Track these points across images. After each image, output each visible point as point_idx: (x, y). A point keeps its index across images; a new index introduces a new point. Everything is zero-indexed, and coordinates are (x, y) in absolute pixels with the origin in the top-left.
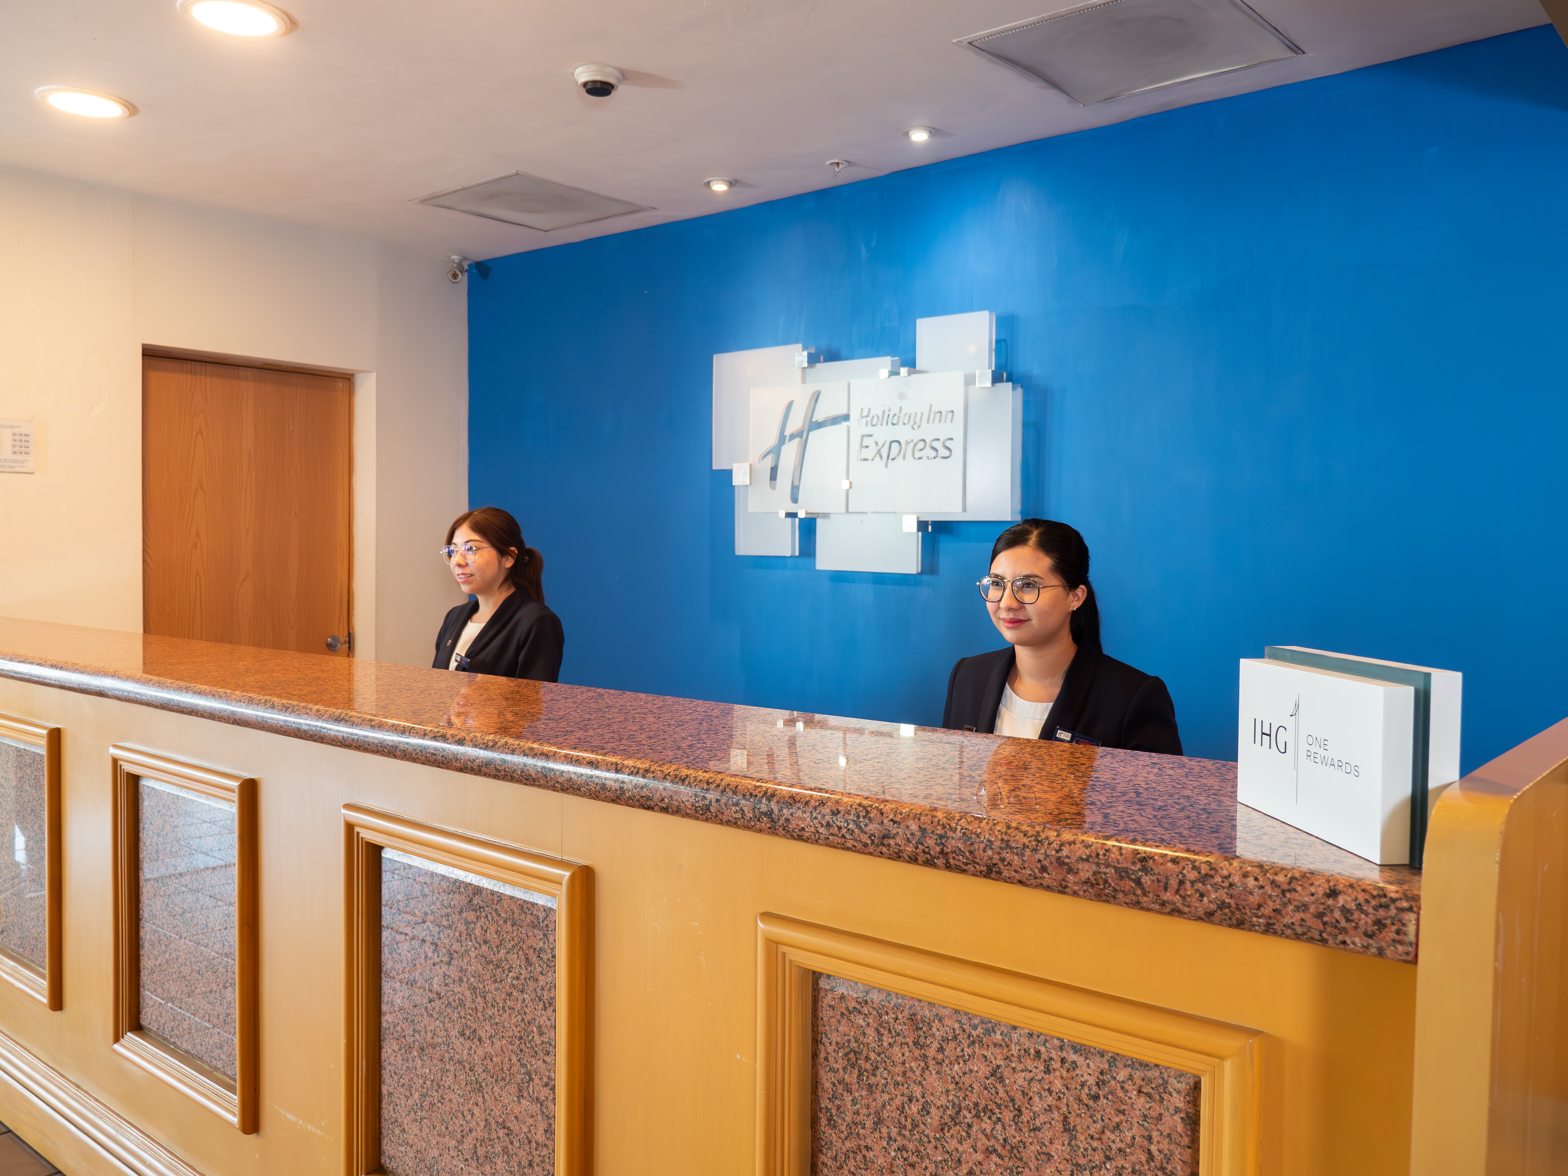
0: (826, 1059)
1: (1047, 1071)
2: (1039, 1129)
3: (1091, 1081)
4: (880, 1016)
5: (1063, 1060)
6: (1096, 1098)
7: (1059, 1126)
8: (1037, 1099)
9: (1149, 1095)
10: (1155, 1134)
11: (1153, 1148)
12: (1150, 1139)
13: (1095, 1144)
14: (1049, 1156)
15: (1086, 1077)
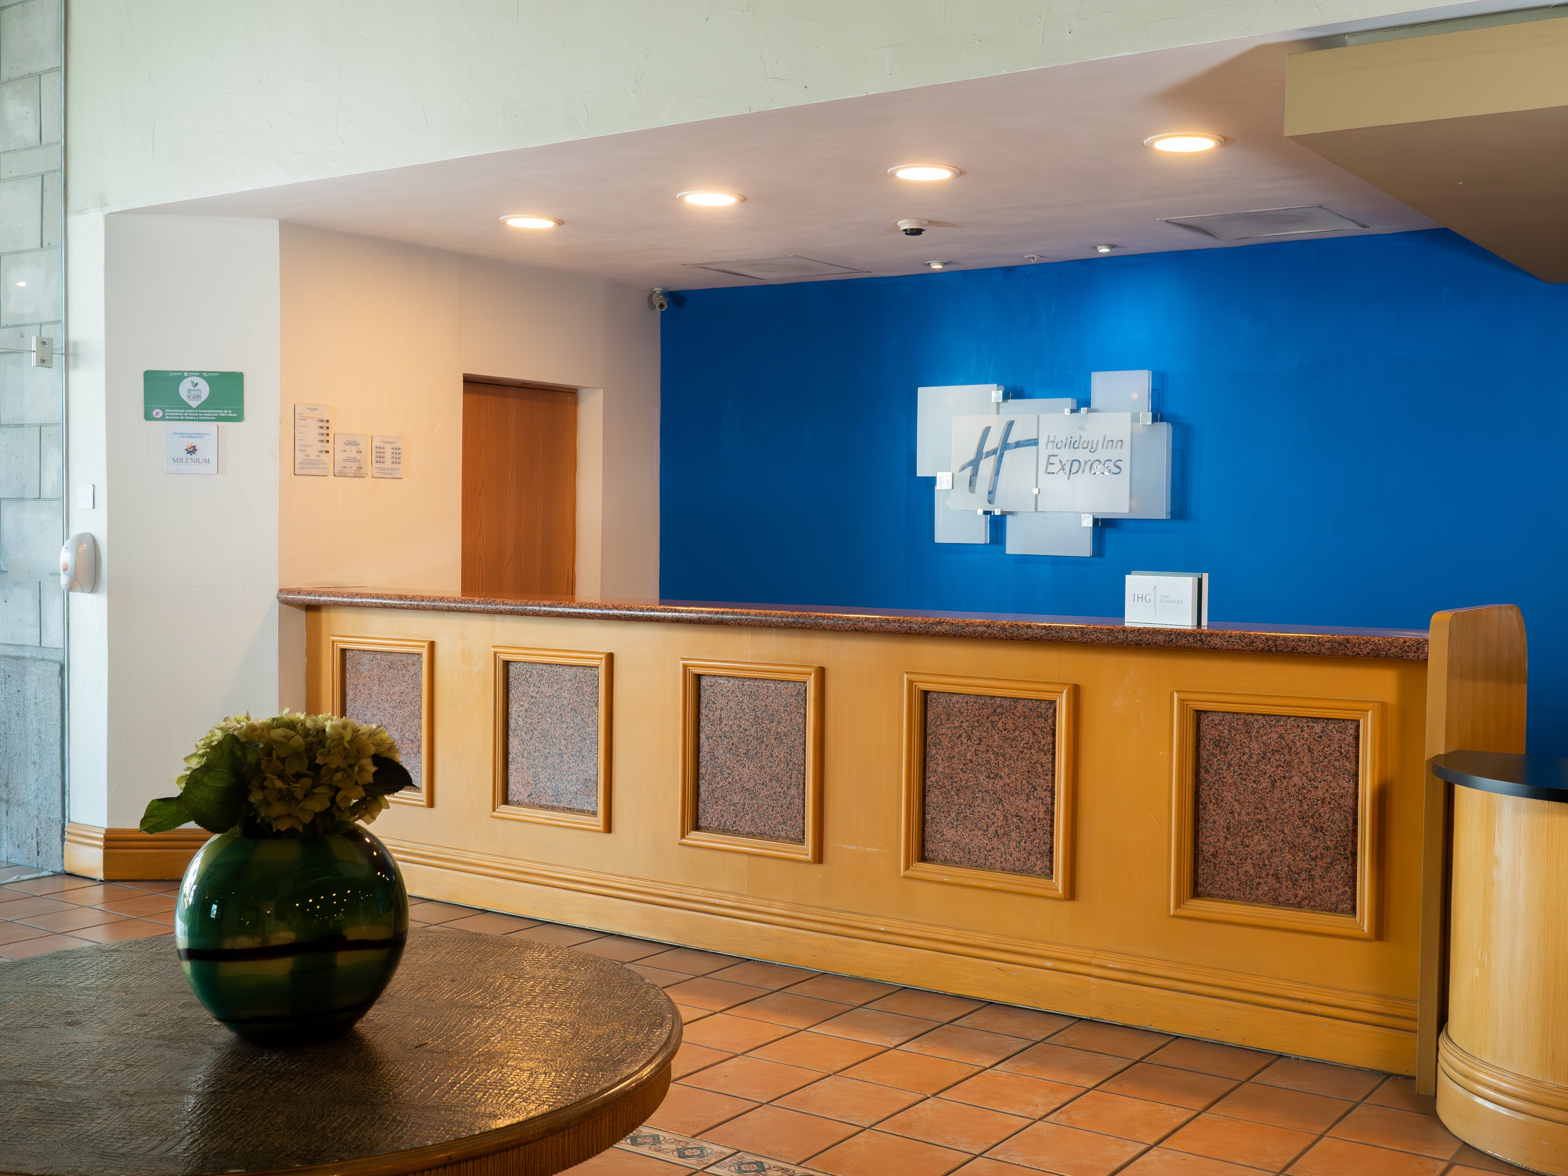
0: (1204, 746)
1: (1302, 731)
2: (1298, 753)
3: (1319, 731)
4: (1230, 724)
5: (1308, 726)
6: (1321, 737)
7: (1307, 751)
8: (1298, 742)
9: (1341, 732)
10: (1343, 745)
11: (1342, 750)
12: (1341, 747)
13: (1320, 754)
14: (1303, 762)
15: (1317, 730)
